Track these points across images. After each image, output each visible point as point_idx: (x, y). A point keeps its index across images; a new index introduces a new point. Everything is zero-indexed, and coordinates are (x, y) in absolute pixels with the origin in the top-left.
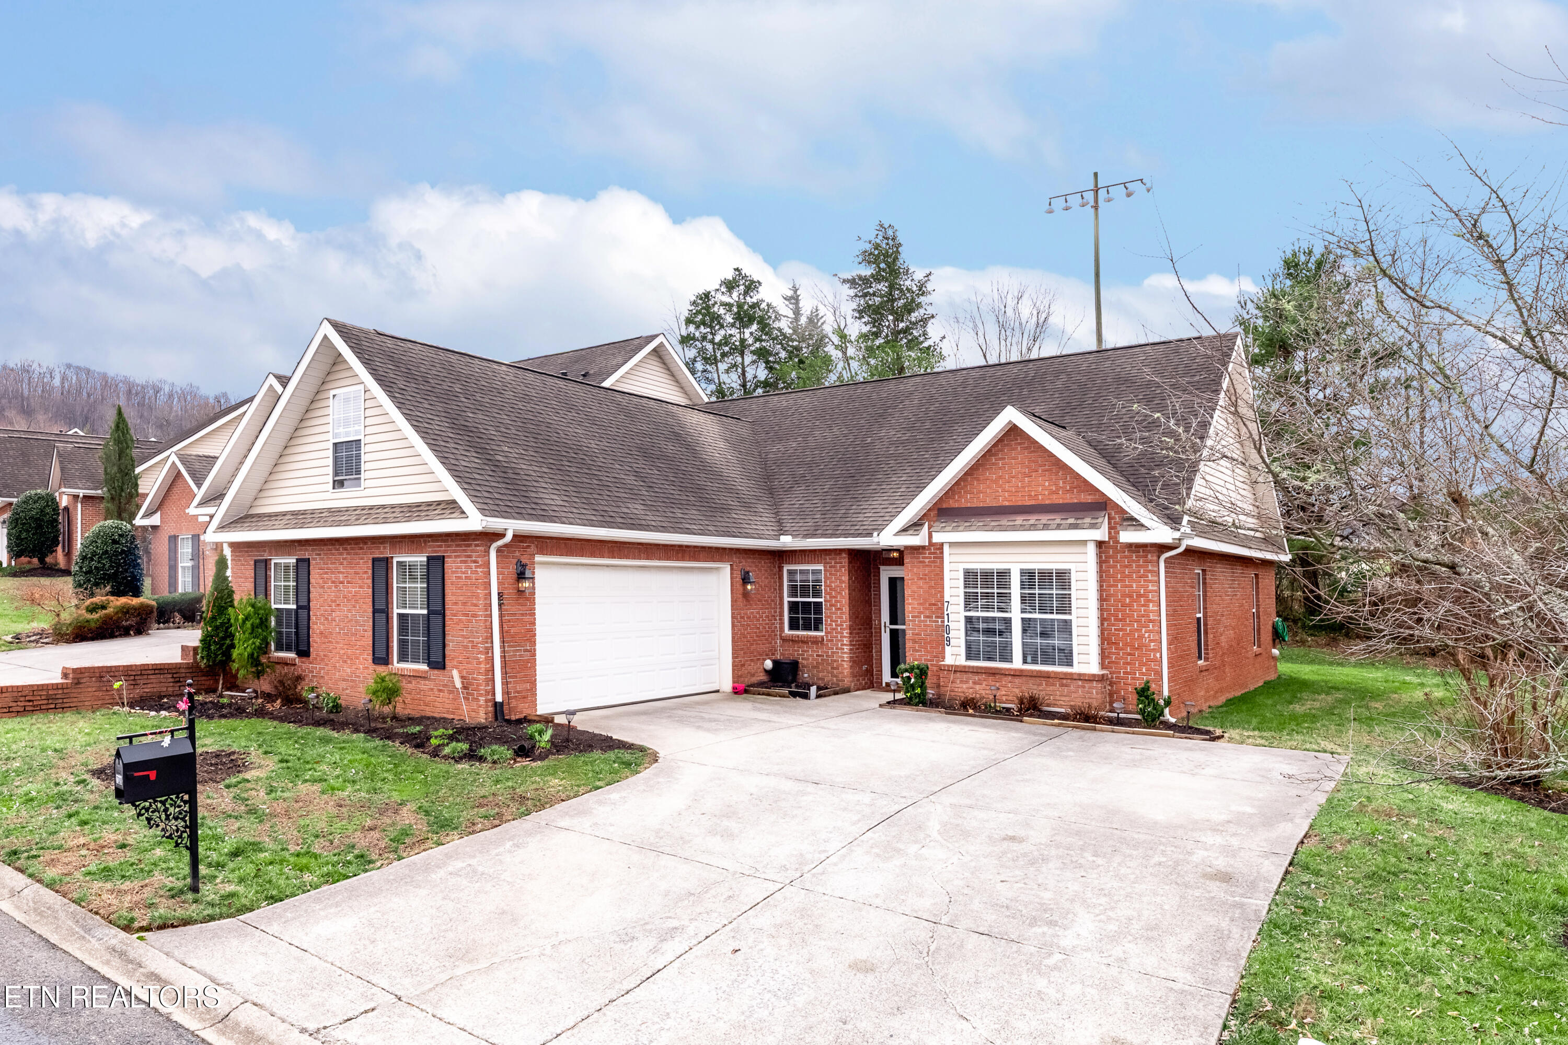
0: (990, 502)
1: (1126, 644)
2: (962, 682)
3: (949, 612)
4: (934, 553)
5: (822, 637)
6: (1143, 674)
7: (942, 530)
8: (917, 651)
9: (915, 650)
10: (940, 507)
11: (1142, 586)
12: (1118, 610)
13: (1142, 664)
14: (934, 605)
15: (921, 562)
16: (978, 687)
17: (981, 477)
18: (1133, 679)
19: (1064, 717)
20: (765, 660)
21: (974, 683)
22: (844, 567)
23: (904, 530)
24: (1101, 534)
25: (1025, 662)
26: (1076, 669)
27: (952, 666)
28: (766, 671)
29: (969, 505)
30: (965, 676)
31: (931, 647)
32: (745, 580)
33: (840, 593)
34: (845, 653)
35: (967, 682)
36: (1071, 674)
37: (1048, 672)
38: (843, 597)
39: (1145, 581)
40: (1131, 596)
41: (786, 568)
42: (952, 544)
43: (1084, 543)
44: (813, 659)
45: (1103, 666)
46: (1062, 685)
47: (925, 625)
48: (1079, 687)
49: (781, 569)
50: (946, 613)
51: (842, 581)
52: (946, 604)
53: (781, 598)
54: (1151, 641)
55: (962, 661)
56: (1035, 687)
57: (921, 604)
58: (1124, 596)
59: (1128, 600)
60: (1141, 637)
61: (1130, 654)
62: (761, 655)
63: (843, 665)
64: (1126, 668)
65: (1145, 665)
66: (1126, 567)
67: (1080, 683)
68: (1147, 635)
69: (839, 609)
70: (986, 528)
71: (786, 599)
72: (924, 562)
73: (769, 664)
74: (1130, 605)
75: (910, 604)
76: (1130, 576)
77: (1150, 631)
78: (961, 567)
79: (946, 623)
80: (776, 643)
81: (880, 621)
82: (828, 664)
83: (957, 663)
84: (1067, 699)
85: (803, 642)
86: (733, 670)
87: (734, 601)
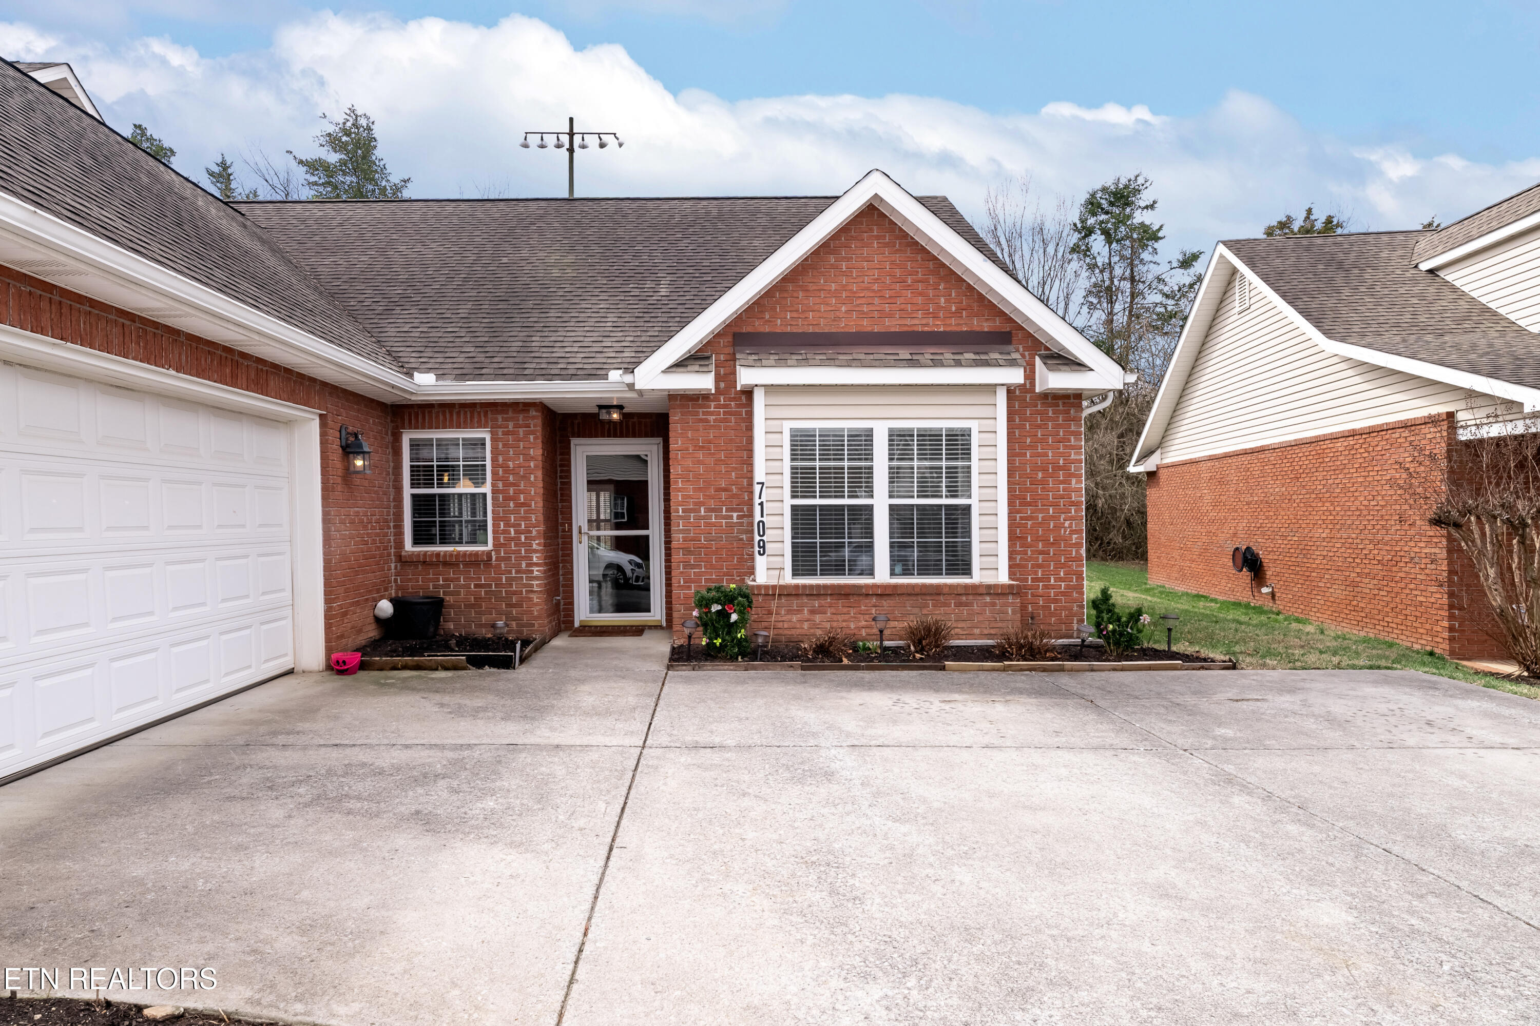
0: (824, 326)
1: (1037, 539)
2: (789, 612)
3: (763, 499)
4: (725, 406)
5: (489, 554)
6: (1061, 580)
7: (758, 364)
8: (693, 567)
9: (687, 565)
10: (737, 330)
11: (1062, 455)
12: (1027, 490)
13: (1059, 566)
14: (725, 490)
15: (701, 420)
16: (818, 618)
17: (812, 287)
18: (1046, 587)
20: (377, 600)
21: (813, 612)
22: (532, 433)
23: (680, 365)
24: (1016, 376)
25: (893, 574)
26: (978, 577)
27: (774, 587)
28: (378, 620)
29: (789, 329)
30: (795, 603)
31: (719, 560)
32: (350, 449)
33: (525, 477)
34: (536, 578)
35: (799, 611)
36: (974, 587)
37: (938, 586)
38: (532, 484)
39: (1066, 447)
40: (1045, 470)
41: (407, 438)
42: (771, 389)
43: (991, 388)
44: (469, 593)
45: (1013, 572)
46: (959, 605)
47: (707, 524)
48: (986, 604)
49: (397, 438)
50: (757, 501)
51: (528, 458)
52: (757, 488)
53: (399, 489)
54: (1073, 532)
55: (788, 579)
56: (916, 610)
57: (700, 489)
58: (1035, 469)
59: (1040, 475)
60: (1058, 527)
61: (1042, 553)
62: (370, 592)
63: (531, 599)
64: (1036, 573)
65: (1063, 566)
66: (1039, 427)
67: (988, 599)
68: (1067, 524)
69: (523, 505)
70: (831, 362)
71: (408, 492)
72: (707, 421)
73: (385, 607)
74: (1044, 482)
75: (679, 490)
76: (1043, 440)
77: (1072, 519)
78: (787, 426)
79: (757, 517)
80: (389, 569)
81: (571, 525)
82: (500, 599)
83: (782, 582)
84: (968, 624)
85: (446, 564)
86: (328, 627)
87: (327, 489)
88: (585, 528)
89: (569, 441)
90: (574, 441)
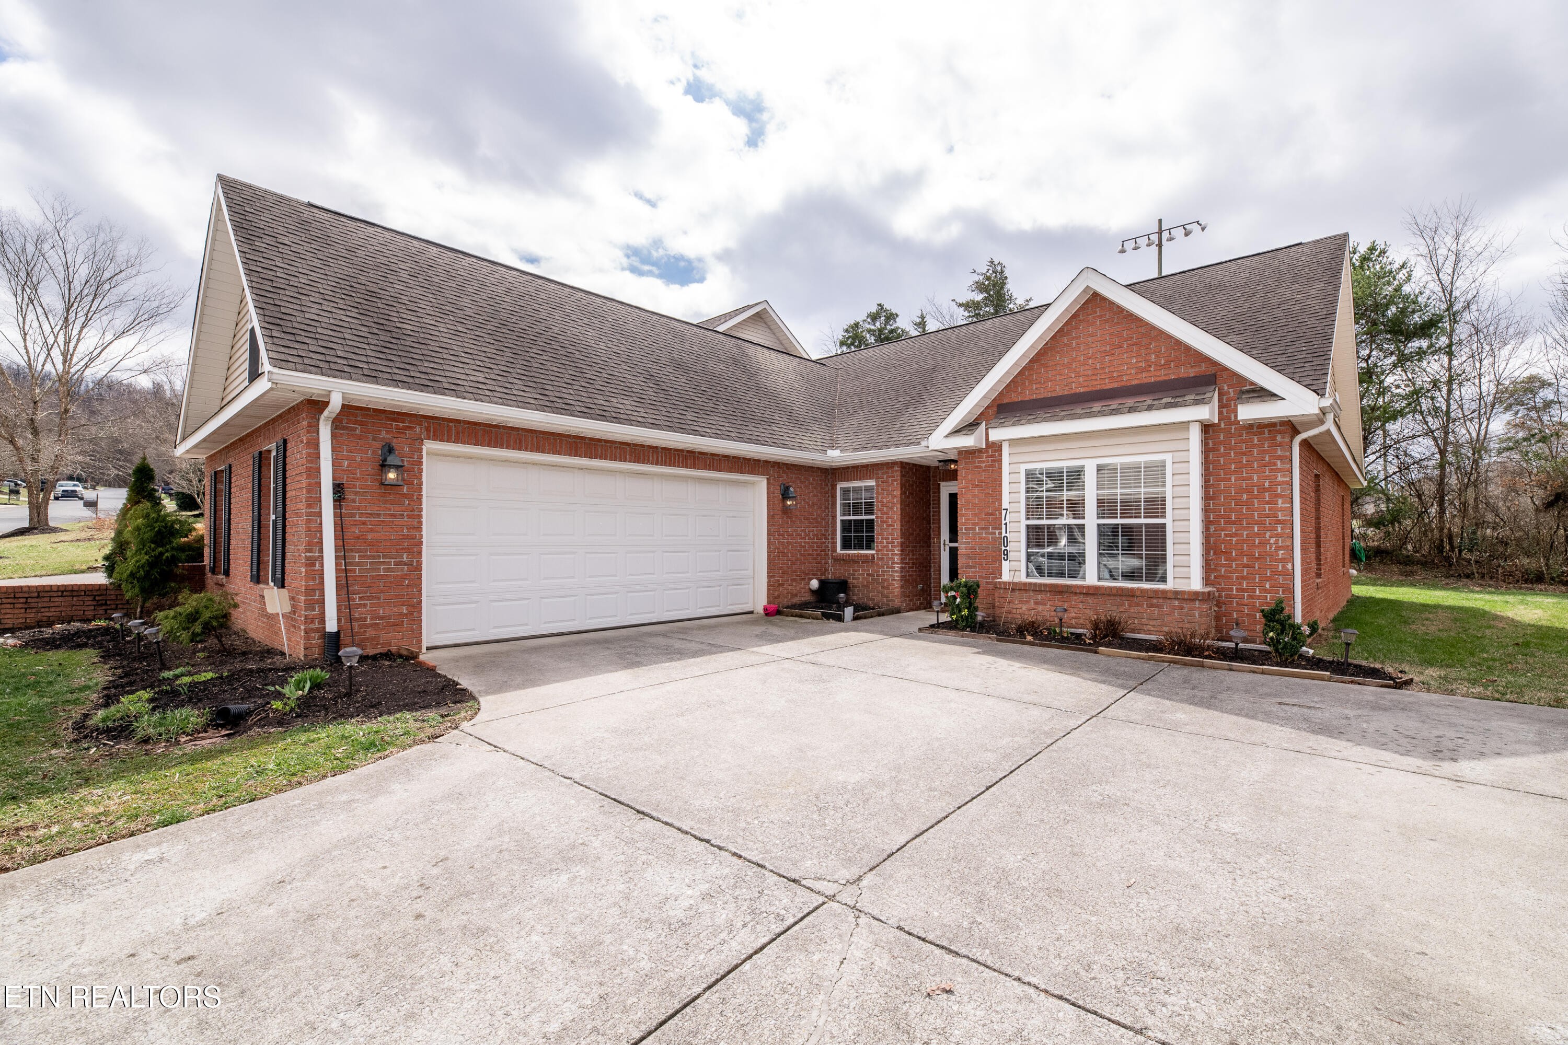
0: (1060, 391)
1: (1242, 554)
2: (1021, 602)
3: (1007, 520)
4: (992, 456)
5: (873, 555)
6: (1266, 591)
7: (1001, 425)
8: (971, 567)
9: (968, 566)
10: (999, 402)
11: (1268, 477)
12: (1231, 510)
13: (1264, 579)
14: (991, 514)
15: (977, 467)
16: (1040, 608)
17: (1050, 363)
18: (1250, 597)
19: (1156, 647)
20: (811, 579)
21: (1036, 603)
22: (896, 480)
23: (957, 432)
24: (1206, 412)
25: (1099, 579)
26: (1170, 585)
27: (1010, 583)
28: (813, 592)
29: (1034, 397)
30: (1025, 596)
31: (987, 563)
32: (785, 495)
33: (892, 509)
34: (896, 572)
35: (1027, 602)
36: (1164, 592)
37: (1132, 590)
38: (895, 513)
39: (1271, 470)
40: (1249, 491)
41: (840, 486)
42: (1013, 442)
43: (1185, 425)
44: (864, 579)
45: (1207, 581)
46: (1151, 606)
47: (980, 538)
48: (1174, 607)
49: (834, 487)
50: (1004, 522)
51: (894, 497)
52: (1004, 512)
53: (834, 518)
54: (1278, 548)
55: (1022, 578)
56: (1115, 608)
57: (975, 514)
58: (1240, 491)
59: (1245, 496)
60: (1263, 543)
61: (1247, 566)
62: (806, 574)
63: (893, 585)
64: (1240, 584)
65: (1268, 579)
66: (1244, 454)
67: (1176, 603)
68: (1272, 541)
69: (890, 525)
70: (1054, 418)
71: (839, 518)
72: (980, 467)
73: (815, 584)
74: (1248, 503)
75: (963, 515)
76: (1249, 465)
77: (1277, 536)
78: (1023, 468)
79: (1004, 534)
80: (827, 562)
81: (939, 539)
82: (878, 583)
83: (1016, 580)
84: (1157, 623)
85: (854, 561)
86: (768, 590)
87: (771, 518)
88: (947, 542)
89: (939, 485)
90: (942, 484)
